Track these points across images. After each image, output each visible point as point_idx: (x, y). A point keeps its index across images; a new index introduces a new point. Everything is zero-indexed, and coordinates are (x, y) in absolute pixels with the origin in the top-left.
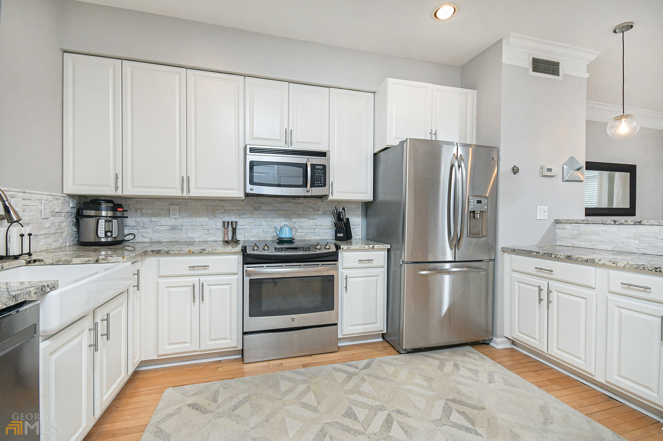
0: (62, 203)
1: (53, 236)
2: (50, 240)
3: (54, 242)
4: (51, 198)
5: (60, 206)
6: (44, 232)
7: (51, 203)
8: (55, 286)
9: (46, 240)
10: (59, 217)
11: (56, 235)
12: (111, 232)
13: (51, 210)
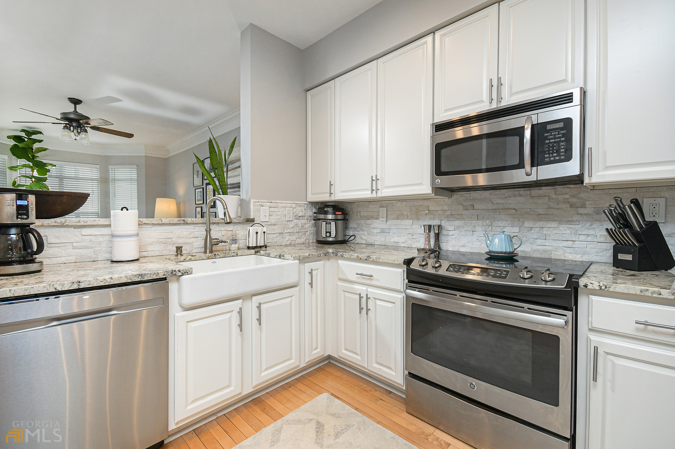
0: (305, 209)
1: (297, 234)
2: (294, 238)
3: (298, 239)
4: (294, 206)
5: (304, 211)
6: (288, 231)
7: (295, 210)
8: (187, 271)
9: (290, 237)
10: (303, 220)
11: (300, 234)
12: (330, 233)
13: (295, 215)
